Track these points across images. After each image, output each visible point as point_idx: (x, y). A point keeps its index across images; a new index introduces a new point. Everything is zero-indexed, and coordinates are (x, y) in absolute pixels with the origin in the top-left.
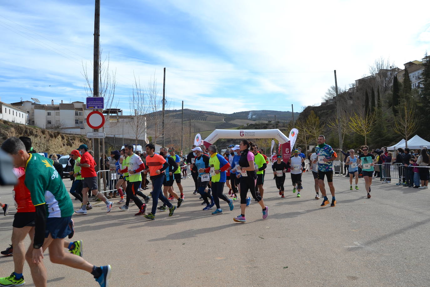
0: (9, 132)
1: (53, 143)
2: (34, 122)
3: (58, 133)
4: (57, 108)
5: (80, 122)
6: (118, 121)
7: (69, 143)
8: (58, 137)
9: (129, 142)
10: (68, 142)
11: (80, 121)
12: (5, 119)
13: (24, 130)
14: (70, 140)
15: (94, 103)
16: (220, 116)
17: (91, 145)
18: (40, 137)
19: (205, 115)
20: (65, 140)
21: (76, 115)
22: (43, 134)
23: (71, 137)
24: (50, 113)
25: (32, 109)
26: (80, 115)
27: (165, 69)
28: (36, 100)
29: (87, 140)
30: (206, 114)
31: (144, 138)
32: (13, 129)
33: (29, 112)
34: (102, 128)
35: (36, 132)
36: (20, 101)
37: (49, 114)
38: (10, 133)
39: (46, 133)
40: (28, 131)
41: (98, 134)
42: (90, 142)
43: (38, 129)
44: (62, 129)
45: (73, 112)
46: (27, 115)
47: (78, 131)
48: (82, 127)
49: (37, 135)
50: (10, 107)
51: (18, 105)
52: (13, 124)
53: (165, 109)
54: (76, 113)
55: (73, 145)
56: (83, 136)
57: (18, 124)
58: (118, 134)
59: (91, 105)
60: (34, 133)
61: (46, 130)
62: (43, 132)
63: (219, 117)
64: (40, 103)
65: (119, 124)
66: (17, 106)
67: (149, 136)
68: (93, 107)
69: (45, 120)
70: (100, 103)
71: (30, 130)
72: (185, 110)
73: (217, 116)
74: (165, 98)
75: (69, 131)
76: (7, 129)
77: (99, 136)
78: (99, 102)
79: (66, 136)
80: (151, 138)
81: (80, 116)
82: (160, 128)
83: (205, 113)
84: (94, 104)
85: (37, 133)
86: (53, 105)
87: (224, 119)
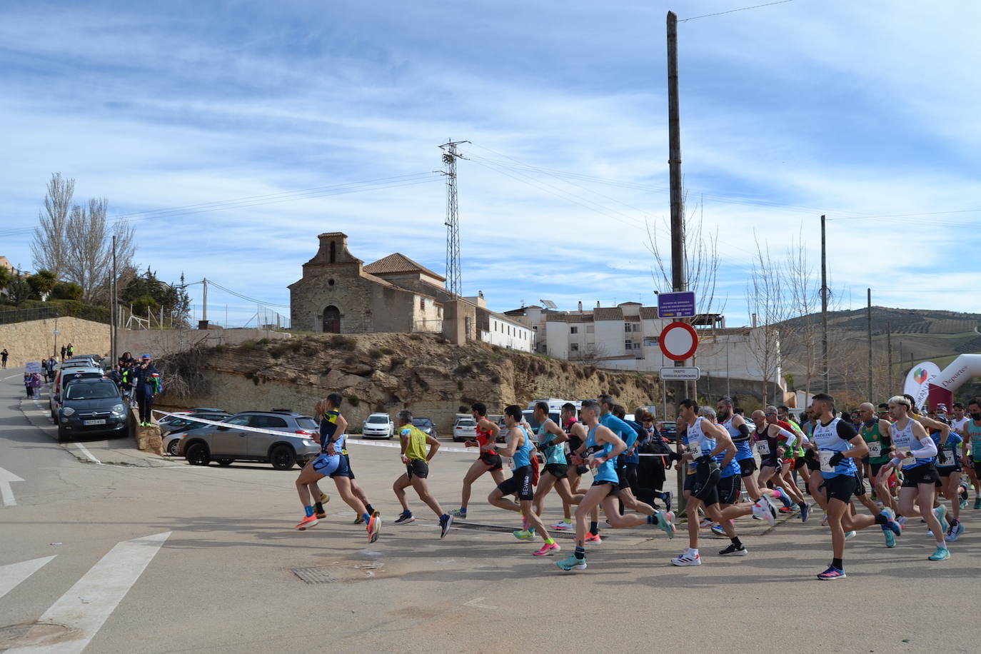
0: (502, 368)
1: (583, 388)
2: (545, 346)
3: (593, 369)
4: (588, 318)
5: (635, 345)
6: (715, 342)
7: (613, 390)
8: (592, 377)
9: (741, 386)
10: (612, 388)
11: (635, 342)
12: (495, 342)
13: (529, 363)
14: (615, 383)
15: (673, 305)
16: (964, 319)
17: (658, 394)
18: (559, 377)
19: (925, 318)
20: (606, 382)
21: (626, 331)
22: (564, 372)
23: (617, 376)
24: (576, 328)
25: (542, 321)
26: (635, 330)
27: (823, 218)
28: (550, 303)
29: (649, 382)
30: (927, 316)
31: (776, 376)
32: (509, 362)
33: (536, 328)
34: (692, 357)
35: (551, 366)
36: (520, 308)
37: (573, 330)
38: (505, 371)
39: (570, 368)
40: (537, 366)
41: (684, 371)
42: (656, 386)
43: (554, 361)
44: (599, 359)
45: (621, 324)
46: (533, 333)
47: (631, 364)
48: (638, 356)
49: (553, 374)
50: (503, 319)
51: (516, 315)
52: (509, 352)
53: (830, 309)
54: (626, 327)
55: (623, 394)
56: (640, 375)
57: (518, 351)
58: (715, 370)
59: (668, 309)
60: (546, 369)
61: (569, 364)
62: (564, 367)
63: (962, 322)
64: (557, 310)
65: (717, 348)
66: (515, 317)
67: (786, 373)
68: (672, 314)
69: (567, 342)
70: (686, 304)
71: (541, 364)
72: (877, 308)
73: (958, 321)
74: (828, 286)
75: (613, 364)
76: (499, 361)
77: (685, 376)
78: (687, 302)
79: (607, 375)
80: (790, 376)
81: (635, 333)
82: (816, 356)
83: (926, 313)
84: (675, 307)
85: (552, 369)
86: (581, 311)
87: (978, 327)
